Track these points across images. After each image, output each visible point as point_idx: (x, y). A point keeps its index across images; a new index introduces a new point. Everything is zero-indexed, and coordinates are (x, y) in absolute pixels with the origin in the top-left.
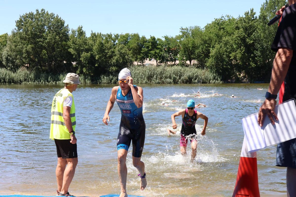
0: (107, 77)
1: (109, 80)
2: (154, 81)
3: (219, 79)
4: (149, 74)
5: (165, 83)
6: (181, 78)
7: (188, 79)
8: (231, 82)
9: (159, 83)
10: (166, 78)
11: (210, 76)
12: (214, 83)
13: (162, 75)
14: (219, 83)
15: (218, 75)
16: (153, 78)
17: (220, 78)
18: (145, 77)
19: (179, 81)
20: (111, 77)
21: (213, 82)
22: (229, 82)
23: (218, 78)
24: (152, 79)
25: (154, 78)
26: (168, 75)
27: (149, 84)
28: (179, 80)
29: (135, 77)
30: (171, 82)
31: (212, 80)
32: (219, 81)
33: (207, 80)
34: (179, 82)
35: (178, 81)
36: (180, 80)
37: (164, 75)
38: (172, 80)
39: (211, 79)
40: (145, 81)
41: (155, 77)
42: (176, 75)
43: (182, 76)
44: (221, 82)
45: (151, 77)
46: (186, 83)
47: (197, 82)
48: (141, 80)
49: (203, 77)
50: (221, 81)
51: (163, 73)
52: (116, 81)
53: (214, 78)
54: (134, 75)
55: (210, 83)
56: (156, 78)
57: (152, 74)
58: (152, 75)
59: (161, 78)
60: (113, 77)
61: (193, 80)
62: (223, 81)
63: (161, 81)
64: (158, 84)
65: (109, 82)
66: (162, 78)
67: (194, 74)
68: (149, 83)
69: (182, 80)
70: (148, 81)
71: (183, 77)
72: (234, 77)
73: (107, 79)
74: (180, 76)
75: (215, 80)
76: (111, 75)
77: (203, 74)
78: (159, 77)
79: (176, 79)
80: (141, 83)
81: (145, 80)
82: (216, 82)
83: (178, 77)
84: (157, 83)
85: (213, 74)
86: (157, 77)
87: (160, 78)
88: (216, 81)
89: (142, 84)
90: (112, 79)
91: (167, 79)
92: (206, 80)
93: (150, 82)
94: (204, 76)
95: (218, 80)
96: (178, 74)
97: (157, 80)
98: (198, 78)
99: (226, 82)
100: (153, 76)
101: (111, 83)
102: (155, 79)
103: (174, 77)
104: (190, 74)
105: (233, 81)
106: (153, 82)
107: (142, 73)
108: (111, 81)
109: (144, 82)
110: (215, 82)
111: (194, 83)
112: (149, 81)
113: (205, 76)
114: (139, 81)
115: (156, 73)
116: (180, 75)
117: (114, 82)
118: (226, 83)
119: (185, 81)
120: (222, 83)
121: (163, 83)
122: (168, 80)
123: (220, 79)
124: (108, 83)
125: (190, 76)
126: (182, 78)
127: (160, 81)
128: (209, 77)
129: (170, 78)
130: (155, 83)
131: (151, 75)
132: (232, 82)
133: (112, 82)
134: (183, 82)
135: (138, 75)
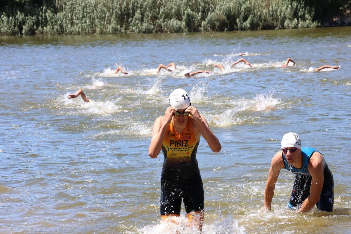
0: (9, 17)
1: (15, 26)
2: (137, 25)
3: (307, 16)
4: (123, 6)
5: (166, 32)
6: (207, 17)
7: (224, 20)
8: (340, 23)
9: (148, 31)
10: (168, 16)
11: (284, 8)
12: (296, 27)
13: (157, 10)
14: (307, 27)
15: (306, 6)
16: (133, 17)
17: (310, 13)
18: (111, 15)
19: (202, 24)
20: (20, 16)
21: (293, 26)
22: (335, 24)
23: (304, 15)
24: (131, 21)
25: (136, 19)
26: (173, 11)
27: (124, 34)
28: (203, 23)
29: (84, 17)
30: (180, 28)
31: (290, 19)
32: (308, 22)
33: (277, 20)
34: (202, 29)
35: (200, 25)
36: (205, 21)
37: (162, 11)
38: (184, 23)
39: (285, 18)
40: (113, 27)
41: (138, 15)
42: (192, 10)
43: (209, 10)
44: (315, 24)
45: (128, 15)
46: (221, 29)
47: (248, 25)
48: (102, 23)
49: (265, 11)
50: (313, 21)
51: (160, 3)
52: (35, 27)
53: (295, 15)
54: (81, 12)
55: (283, 27)
56: (142, 18)
57: (131, 6)
58: (131, 11)
59: (154, 18)
60: (25, 16)
61: (240, 21)
62: (318, 22)
63: (154, 25)
64: (148, 33)
65: (17, 29)
66: (156, 18)
67: (241, 5)
68: (123, 31)
69: (210, 21)
70: (119, 27)
71: (213, 13)
72: (348, 8)
73: (8, 21)
74: (205, 12)
75: (298, 20)
76: (21, 12)
77: (266, 5)
78: (150, 15)
79: (193, 18)
80: (102, 33)
81: (113, 25)
82: (300, 25)
83: (200, 13)
84: (144, 32)
85: (291, 4)
86: (142, 14)
87: (151, 19)
88: (301, 23)
89: (105, 34)
90: (24, 22)
91: (171, 19)
92: (273, 20)
93: (126, 29)
94: (268, 9)
95: (303, 18)
96: (200, 5)
97: (144, 24)
98: (251, 16)
99: (326, 24)
100: (134, 14)
101: (22, 34)
102: (137, 21)
103: (188, 15)
104: (232, 5)
105: (346, 22)
106: (134, 28)
107: (104, 5)
108: (21, 29)
109: (110, 28)
110: (298, 23)
111: (243, 29)
112: (121, 27)
113: (271, 9)
114: (96, 26)
115: (142, 5)
116: (204, 8)
117: (29, 31)
118: (326, 27)
119: (218, 24)
120: (317, 27)
121: (160, 30)
122: (174, 22)
123: (309, 18)
124: (14, 34)
125: (230, 9)
126: (210, 15)
127: (152, 27)
128: (281, 11)
129: (179, 17)
130: (139, 32)
131: (128, 9)
132: (342, 24)
133: (23, 32)
134: (213, 28)
135: (93, 11)
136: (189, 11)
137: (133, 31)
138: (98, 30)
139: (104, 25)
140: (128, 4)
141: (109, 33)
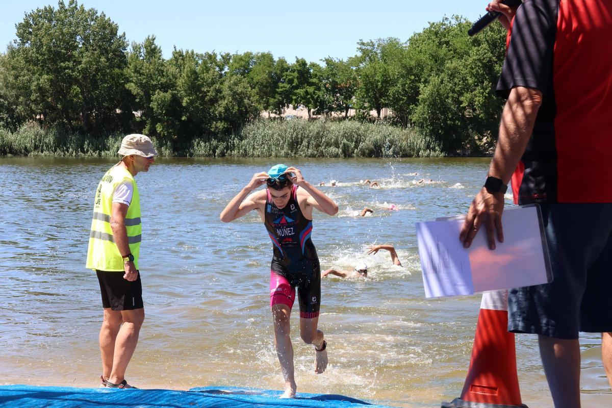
0: (205, 143)
1: (210, 150)
2: (304, 150)
3: (437, 148)
4: (294, 136)
5: (327, 157)
6: (359, 146)
7: (372, 149)
8: (462, 154)
9: (313, 156)
10: (328, 145)
11: (419, 141)
12: (428, 156)
13: (320, 139)
14: (437, 156)
15: (436, 140)
16: (301, 145)
17: (439, 145)
18: (284, 143)
19: (355, 152)
20: (214, 142)
21: (426, 155)
22: (459, 155)
23: (435, 147)
24: (299, 148)
25: (303, 146)
26: (333, 140)
27: (293, 158)
28: (356, 150)
29: (263, 144)
30: (338, 154)
31: (424, 150)
32: (437, 152)
33: (414, 150)
34: (355, 155)
35: (353, 152)
36: (357, 149)
37: (323, 140)
38: (341, 150)
39: (420, 149)
40: (285, 152)
41: (305, 143)
42: (348, 140)
43: (360, 141)
44: (443, 154)
45: (297, 143)
46: (370, 156)
47: (391, 153)
48: (277, 148)
49: (404, 143)
50: (441, 152)
51: (322, 134)
52: (225, 151)
53: (428, 147)
54: (261, 140)
55: (418, 156)
56: (308, 145)
57: (300, 136)
58: (300, 140)
59: (318, 146)
60: (218, 142)
61: (385, 150)
62: (446, 153)
63: (317, 151)
65: (211, 152)
66: (320, 146)
67: (386, 138)
68: (293, 155)
69: (361, 149)
70: (290, 152)
71: (363, 143)
72: (468, 143)
73: (205, 146)
74: (357, 142)
75: (430, 151)
76: (215, 139)
77: (405, 138)
78: (314, 143)
79: (348, 147)
80: (276, 156)
81: (285, 150)
82: (431, 155)
83: (354, 143)
84: (310, 157)
85: (425, 139)
86: (309, 143)
87: (315, 147)
88: (432, 153)
89: (279, 157)
90: (217, 147)
91: (330, 147)
92: (410, 150)
93: (295, 154)
94: (407, 142)
95: (435, 150)
96: (354, 137)
97: (309, 150)
98: (393, 146)
99: (452, 155)
100: (302, 142)
101: (215, 156)
102: (304, 148)
103: (344, 143)
104: (379, 137)
105: (467, 153)
106: (301, 153)
107: (279, 135)
108: (214, 152)
109: (283, 152)
110: (430, 153)
111: (387, 156)
112: (292, 152)
113: (409, 141)
114: (272, 151)
115: (308, 136)
116: (357, 139)
117: (220, 153)
118: (451, 157)
119: (367, 151)
120: (445, 156)
121: (322, 155)
122: (333, 149)
123: (439, 149)
124: (209, 155)
125: (377, 141)
126: (361, 145)
128: (417, 143)
129: (337, 145)
130: (305, 157)
131: (298, 138)
132: (464, 155)
133: (216, 154)
134: (363, 154)
135: (270, 139)
136: (345, 141)
137: (301, 155)
138: (273, 154)
139: (278, 150)
140: (297, 135)
141: (282, 156)
